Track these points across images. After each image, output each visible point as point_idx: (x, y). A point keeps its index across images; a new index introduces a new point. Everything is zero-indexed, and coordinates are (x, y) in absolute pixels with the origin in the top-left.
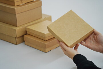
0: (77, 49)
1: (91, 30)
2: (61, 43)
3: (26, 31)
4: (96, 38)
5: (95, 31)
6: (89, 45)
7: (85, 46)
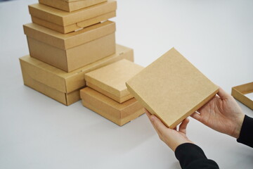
0: (185, 128)
1: (212, 92)
2: (153, 117)
3: (85, 81)
4: (221, 107)
5: (220, 91)
6: (206, 118)
7: (199, 120)
